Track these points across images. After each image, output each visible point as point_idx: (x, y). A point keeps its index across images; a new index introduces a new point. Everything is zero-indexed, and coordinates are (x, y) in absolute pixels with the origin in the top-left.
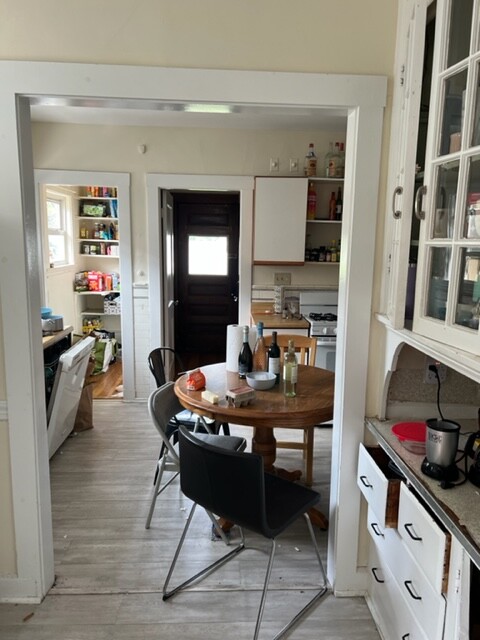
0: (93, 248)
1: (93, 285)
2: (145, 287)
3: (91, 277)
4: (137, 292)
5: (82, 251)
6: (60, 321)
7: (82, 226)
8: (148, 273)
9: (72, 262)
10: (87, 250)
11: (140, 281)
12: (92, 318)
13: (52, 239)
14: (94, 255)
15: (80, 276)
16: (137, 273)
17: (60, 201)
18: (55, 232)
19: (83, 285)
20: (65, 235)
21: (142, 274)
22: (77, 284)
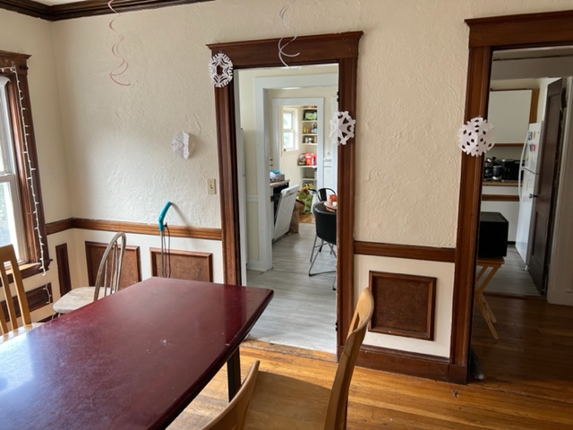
0: (310, 139)
1: (308, 161)
2: (330, 161)
3: (307, 157)
4: (326, 164)
5: (304, 142)
6: (283, 176)
7: (305, 126)
8: (332, 152)
9: (297, 148)
10: (306, 140)
11: (327, 157)
12: (308, 182)
13: (285, 134)
14: (310, 144)
15: (301, 157)
16: (326, 153)
17: (292, 113)
18: (288, 131)
19: (302, 162)
20: (294, 132)
21: (329, 153)
22: (300, 161)
